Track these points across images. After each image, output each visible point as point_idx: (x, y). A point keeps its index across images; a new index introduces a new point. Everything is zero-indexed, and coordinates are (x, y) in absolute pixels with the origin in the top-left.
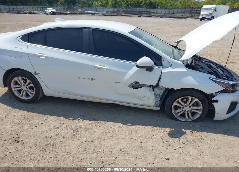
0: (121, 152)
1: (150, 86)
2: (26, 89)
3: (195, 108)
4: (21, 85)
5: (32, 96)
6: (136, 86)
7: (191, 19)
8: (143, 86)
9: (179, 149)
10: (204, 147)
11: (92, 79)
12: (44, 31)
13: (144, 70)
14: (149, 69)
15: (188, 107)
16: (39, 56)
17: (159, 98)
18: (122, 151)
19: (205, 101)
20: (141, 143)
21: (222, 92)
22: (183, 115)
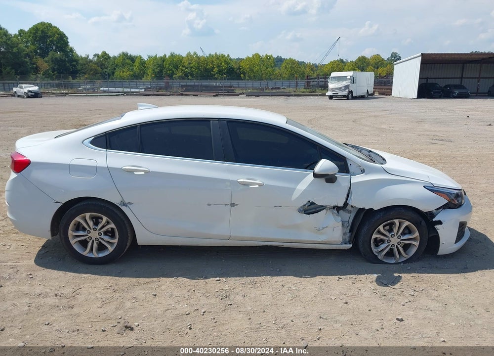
0: (321, 320)
1: (334, 207)
2: (98, 237)
3: (407, 237)
4: (88, 229)
5: (111, 249)
6: (311, 209)
7: (312, 97)
8: (322, 208)
9: (409, 303)
10: (444, 296)
11: (233, 205)
12: (137, 126)
13: (323, 181)
14: (330, 179)
15: (396, 237)
16: (131, 172)
17: (349, 228)
18: (323, 318)
19: (422, 224)
20: (346, 303)
21: (445, 207)
22: (390, 254)
